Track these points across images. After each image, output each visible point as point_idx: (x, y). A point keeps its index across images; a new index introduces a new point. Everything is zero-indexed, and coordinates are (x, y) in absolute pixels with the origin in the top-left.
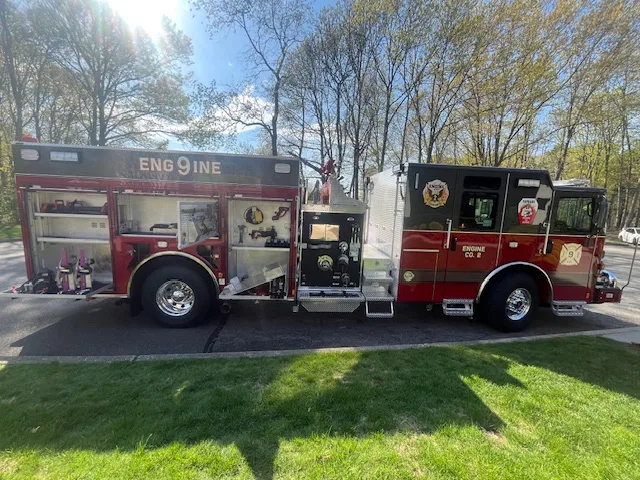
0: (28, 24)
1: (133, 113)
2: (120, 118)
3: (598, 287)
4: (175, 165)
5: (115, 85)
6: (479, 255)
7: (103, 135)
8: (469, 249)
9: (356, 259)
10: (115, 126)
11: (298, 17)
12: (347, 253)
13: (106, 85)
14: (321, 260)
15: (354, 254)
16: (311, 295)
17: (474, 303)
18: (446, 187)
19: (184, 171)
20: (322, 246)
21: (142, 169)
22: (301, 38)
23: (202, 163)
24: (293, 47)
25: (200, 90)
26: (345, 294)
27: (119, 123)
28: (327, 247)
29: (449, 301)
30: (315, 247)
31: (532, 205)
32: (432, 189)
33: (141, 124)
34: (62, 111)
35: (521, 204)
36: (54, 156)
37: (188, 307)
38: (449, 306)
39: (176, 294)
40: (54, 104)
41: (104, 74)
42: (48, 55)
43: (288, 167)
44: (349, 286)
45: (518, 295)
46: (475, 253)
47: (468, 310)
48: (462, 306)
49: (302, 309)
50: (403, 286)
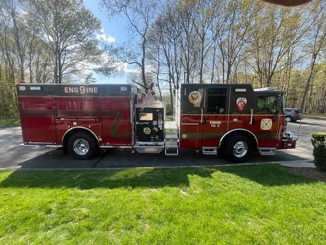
0: (25, 21)
1: (74, 61)
2: (68, 63)
3: (283, 140)
4: (79, 89)
5: (65, 47)
6: (218, 126)
7: (60, 73)
8: (213, 123)
9: (161, 129)
10: (66, 68)
11: (154, 6)
12: (157, 126)
13: (61, 48)
14: (145, 129)
15: (160, 127)
16: (141, 145)
17: (218, 149)
18: (199, 94)
19: (82, 92)
20: (144, 123)
21: (66, 92)
22: (156, 16)
23: (90, 88)
24: (152, 21)
25: (106, 47)
26: (156, 145)
27: (68, 66)
28: (147, 123)
29: (205, 148)
30: (141, 124)
31: (244, 100)
32: (193, 95)
33: (78, 66)
34: (42, 61)
35: (238, 100)
36: (32, 88)
37: (87, 151)
38: (205, 150)
39: (82, 145)
40: (38, 58)
41: (60, 42)
42: (34, 36)
43: (126, 88)
44: (159, 141)
45: (240, 144)
46: (216, 125)
47: (215, 152)
48: (213, 150)
49: (136, 151)
50: (182, 141)
